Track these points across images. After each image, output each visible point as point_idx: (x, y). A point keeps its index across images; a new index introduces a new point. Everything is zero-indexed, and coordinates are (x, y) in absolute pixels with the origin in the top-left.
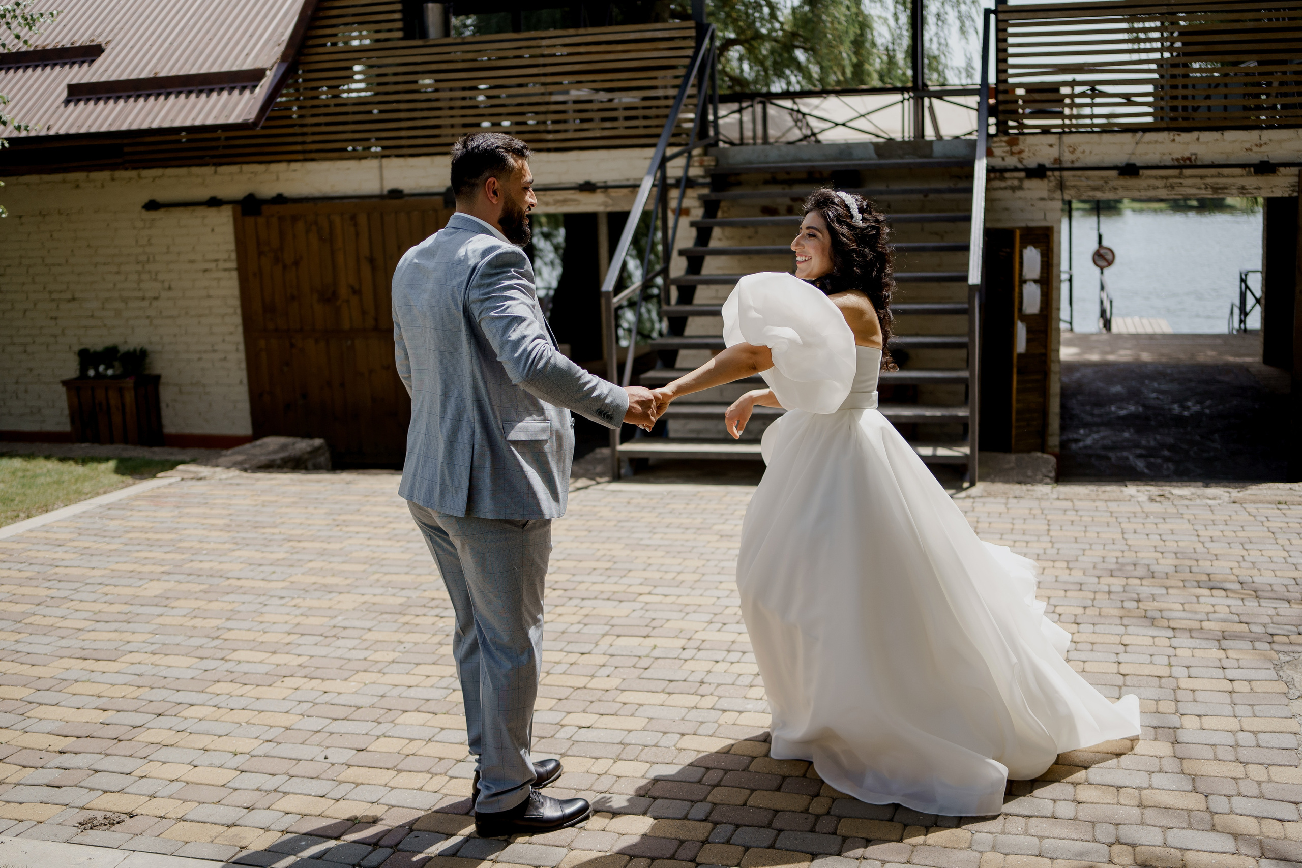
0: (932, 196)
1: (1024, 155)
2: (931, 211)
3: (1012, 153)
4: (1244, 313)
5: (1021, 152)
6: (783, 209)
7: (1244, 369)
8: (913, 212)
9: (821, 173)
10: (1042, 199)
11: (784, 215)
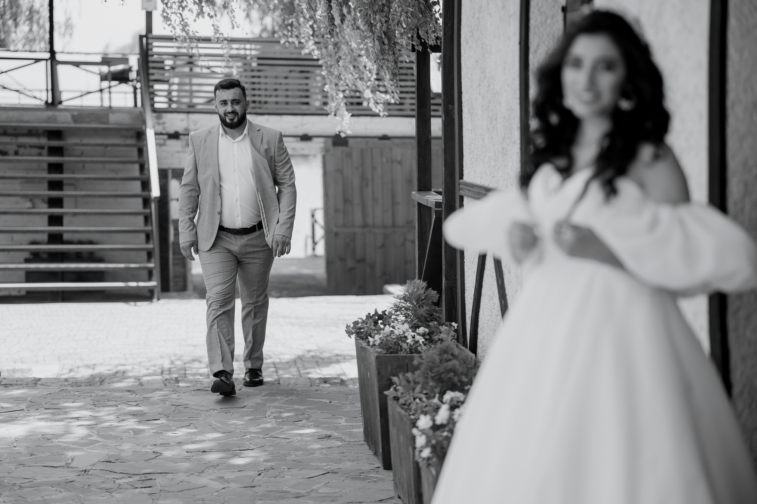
0: (109, 148)
1: (166, 125)
2: (109, 157)
3: (159, 124)
4: (315, 243)
5: (164, 123)
6: (11, 152)
7: (312, 277)
8: (98, 156)
9: (37, 131)
10: (178, 152)
11: (12, 156)
